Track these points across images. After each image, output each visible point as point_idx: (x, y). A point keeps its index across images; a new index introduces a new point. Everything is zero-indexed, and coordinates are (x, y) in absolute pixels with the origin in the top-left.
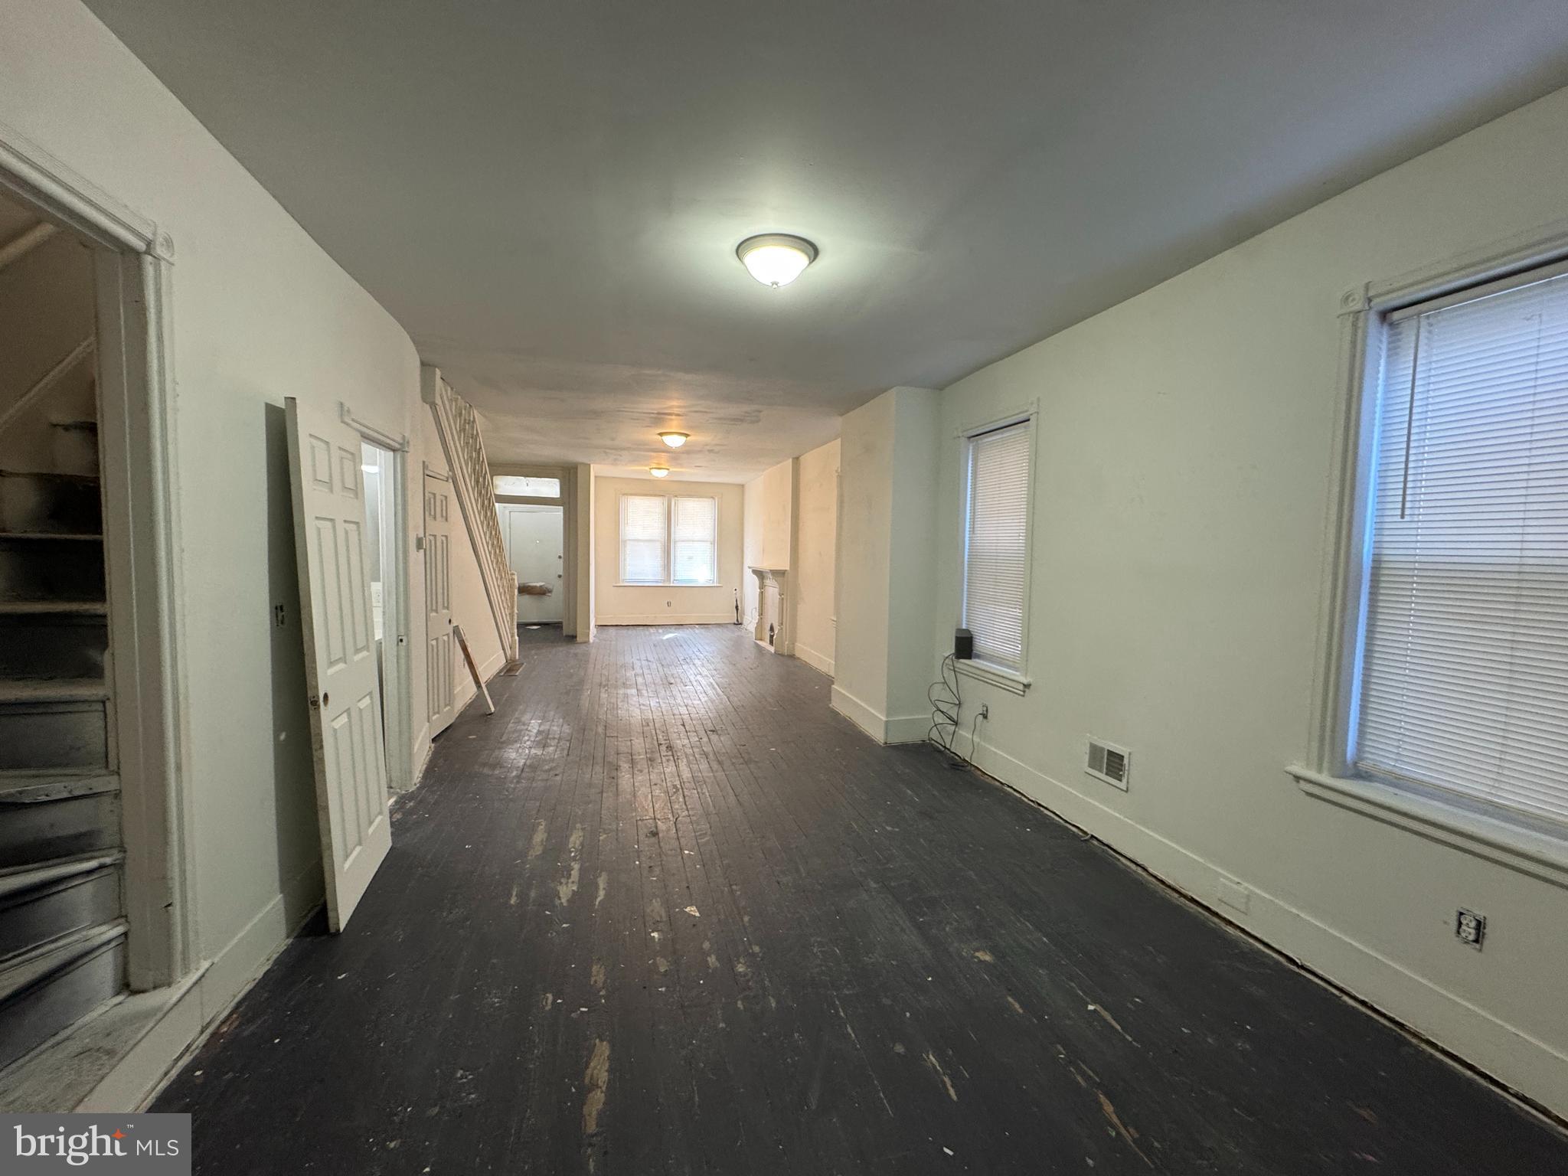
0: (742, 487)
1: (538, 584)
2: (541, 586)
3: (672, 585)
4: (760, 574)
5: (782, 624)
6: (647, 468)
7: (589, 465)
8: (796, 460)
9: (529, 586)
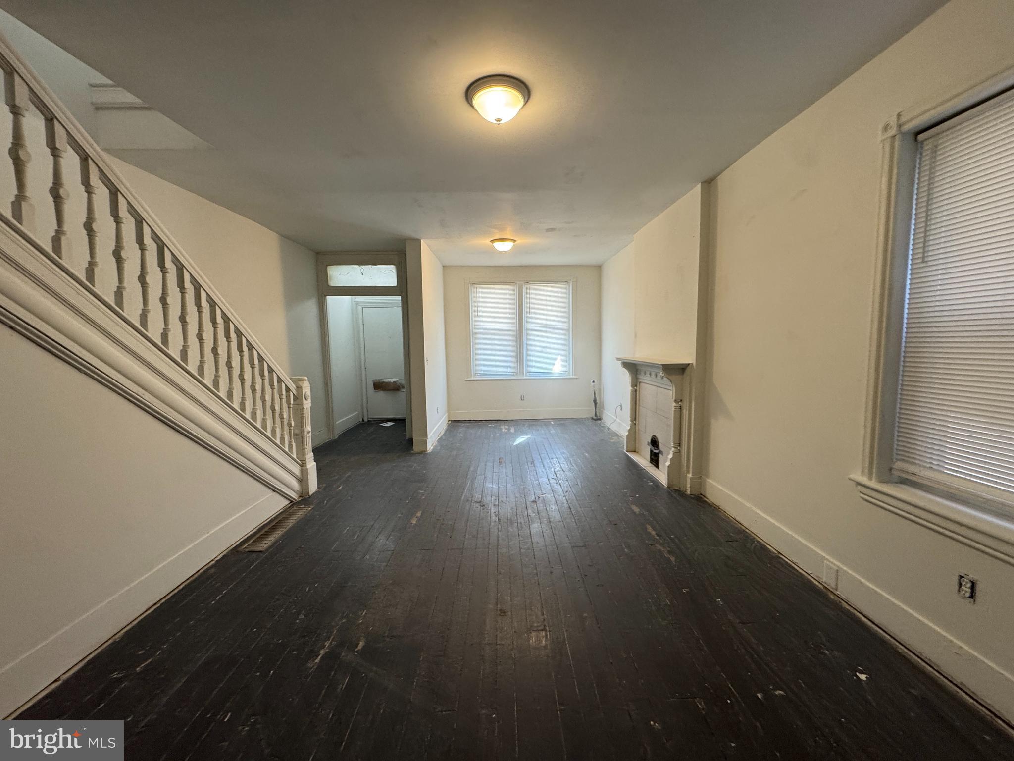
0: (598, 268)
1: (392, 380)
2: (394, 382)
3: (525, 377)
4: (633, 368)
5: (680, 445)
6: (487, 242)
7: (419, 241)
8: (709, 184)
9: (384, 382)
